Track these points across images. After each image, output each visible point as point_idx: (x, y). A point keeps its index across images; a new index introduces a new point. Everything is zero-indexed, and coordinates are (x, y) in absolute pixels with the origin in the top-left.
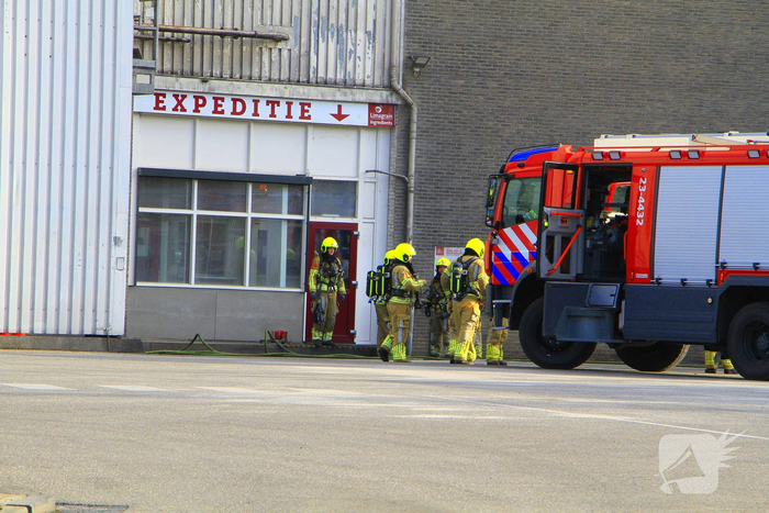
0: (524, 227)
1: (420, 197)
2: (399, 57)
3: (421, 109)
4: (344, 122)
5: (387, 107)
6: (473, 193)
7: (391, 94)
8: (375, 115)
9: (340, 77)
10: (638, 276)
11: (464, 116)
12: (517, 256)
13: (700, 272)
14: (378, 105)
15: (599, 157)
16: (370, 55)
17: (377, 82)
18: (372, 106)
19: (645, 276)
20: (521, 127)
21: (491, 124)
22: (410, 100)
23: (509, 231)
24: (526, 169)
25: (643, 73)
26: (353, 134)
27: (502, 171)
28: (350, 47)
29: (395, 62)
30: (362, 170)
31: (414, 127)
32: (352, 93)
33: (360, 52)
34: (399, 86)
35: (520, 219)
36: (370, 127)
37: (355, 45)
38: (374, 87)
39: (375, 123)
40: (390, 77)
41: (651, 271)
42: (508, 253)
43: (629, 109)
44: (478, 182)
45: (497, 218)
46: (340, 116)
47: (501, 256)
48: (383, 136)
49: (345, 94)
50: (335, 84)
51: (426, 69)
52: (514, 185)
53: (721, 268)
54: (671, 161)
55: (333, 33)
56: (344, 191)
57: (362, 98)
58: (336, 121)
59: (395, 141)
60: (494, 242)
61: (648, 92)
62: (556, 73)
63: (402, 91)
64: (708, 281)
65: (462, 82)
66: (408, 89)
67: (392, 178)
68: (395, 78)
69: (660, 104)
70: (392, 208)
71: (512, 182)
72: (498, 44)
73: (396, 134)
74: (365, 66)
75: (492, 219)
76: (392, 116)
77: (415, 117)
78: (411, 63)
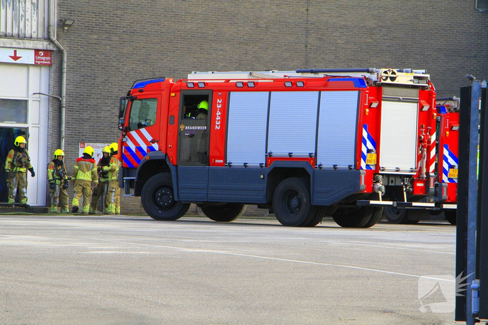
0: (143, 131)
1: (70, 110)
2: (54, 20)
3: (69, 54)
4: (18, 61)
5: (47, 52)
6: (104, 108)
7: (50, 44)
8: (39, 57)
9: (15, 32)
10: (217, 161)
11: (97, 58)
12: (139, 149)
13: (256, 159)
14: (41, 50)
15: (191, 85)
16: (35, 18)
17: (40, 36)
18: (37, 51)
19: (221, 161)
20: (134, 66)
21: (114, 64)
22: (62, 48)
23: (133, 133)
24: (144, 93)
25: (210, 32)
26: (24, 70)
27: (129, 94)
28: (21, 12)
29: (51, 23)
30: (31, 92)
31: (65, 65)
32: (23, 43)
33: (28, 16)
34: (54, 38)
35: (140, 126)
36: (36, 65)
37: (25, 11)
38: (38, 39)
39: (39, 62)
40: (49, 32)
41: (225, 158)
42: (133, 147)
43: (202, 55)
44: (107, 101)
45: (126, 125)
46: (15, 58)
47: (128, 149)
48: (44, 71)
49: (19, 43)
50: (12, 36)
51: (72, 28)
52: (137, 104)
53: (269, 157)
54: (237, 89)
55: (10, 4)
56: (19, 107)
57: (30, 46)
58: (13, 61)
59: (53, 74)
60: (124, 140)
61: (213, 45)
62: (156, 32)
63: (56, 42)
64: (261, 164)
65: (96, 36)
66: (61, 41)
67: (51, 98)
68: (52, 33)
69: (221, 52)
70: (51, 117)
71: (135, 102)
72: (118, 12)
73: (53, 70)
74: (32, 25)
75: (122, 125)
76: (51, 58)
77: (65, 59)
78: (62, 24)
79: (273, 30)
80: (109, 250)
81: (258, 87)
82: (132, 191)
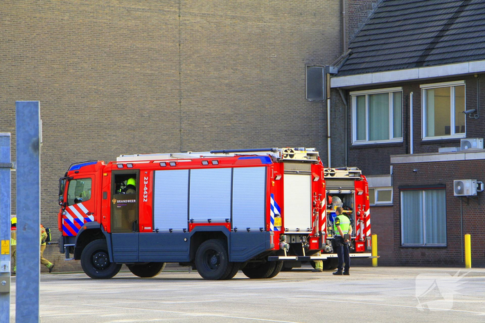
0: (80, 205)
10: (146, 228)
12: (77, 220)
13: (180, 225)
15: (121, 166)
19: (150, 228)
23: (72, 208)
24: (79, 174)
25: (105, 122)
27: (66, 175)
35: (76, 201)
41: (152, 224)
42: (72, 219)
43: (99, 140)
45: (65, 201)
47: (68, 221)
52: (73, 183)
53: (191, 223)
54: (161, 168)
60: (64, 213)
61: (108, 132)
64: (184, 229)
69: (114, 138)
71: (72, 182)
75: (62, 201)
79: (154, 119)
81: (178, 166)
82: (72, 256)
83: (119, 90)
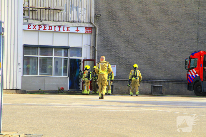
1: (99, 51)
2: (93, 15)
3: (99, 28)
4: (78, 32)
5: (90, 28)
6: (113, 51)
7: (91, 25)
8: (87, 30)
9: (77, 20)
11: (110, 30)
14: (87, 27)
16: (85, 14)
17: (87, 21)
18: (86, 28)
20: (125, 33)
21: (117, 32)
22: (96, 26)
25: (157, 18)
26: (81, 35)
28: (80, 12)
29: (92, 16)
30: (83, 45)
31: (97, 33)
32: (80, 24)
33: (82, 13)
34: (93, 22)
36: (85, 33)
37: (81, 11)
38: (86, 23)
39: (87, 32)
40: (91, 20)
43: (154, 28)
44: (114, 48)
46: (77, 30)
48: (89, 36)
49: (79, 25)
50: (76, 22)
51: (100, 18)
55: (75, 8)
56: (78, 50)
57: (83, 26)
58: (76, 32)
59: (92, 37)
61: (158, 24)
62: (134, 19)
63: (94, 24)
65: (110, 21)
66: (95, 23)
67: (91, 47)
68: (92, 20)
69: (162, 27)
70: (91, 55)
72: (119, 11)
73: (92, 35)
74: (84, 17)
76: (91, 30)
77: (97, 30)
78: (96, 16)
79: (184, 17)
80: (114, 109)
83: (165, 2)
